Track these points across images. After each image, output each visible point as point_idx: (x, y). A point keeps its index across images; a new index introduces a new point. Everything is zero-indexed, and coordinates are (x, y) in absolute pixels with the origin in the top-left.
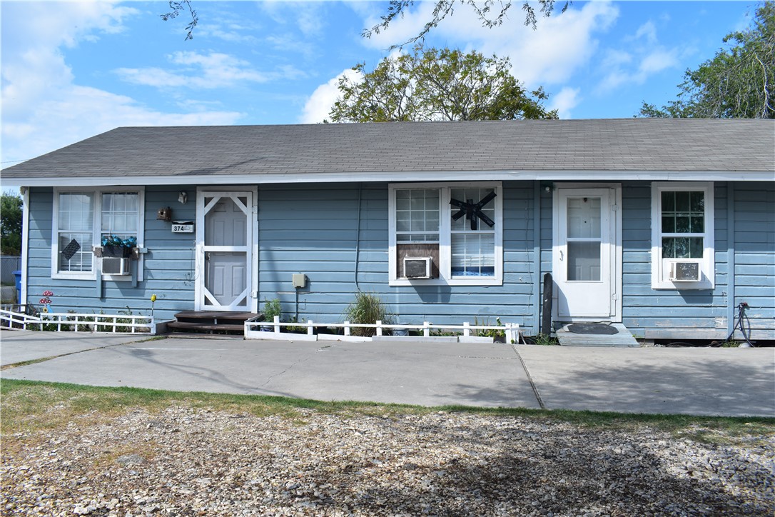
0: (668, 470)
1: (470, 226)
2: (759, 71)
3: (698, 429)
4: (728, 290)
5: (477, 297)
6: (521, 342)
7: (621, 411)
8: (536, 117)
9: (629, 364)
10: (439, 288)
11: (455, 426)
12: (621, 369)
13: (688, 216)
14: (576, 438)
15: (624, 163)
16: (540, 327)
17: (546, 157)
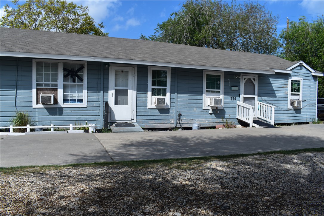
0: (173, 183)
1: (72, 81)
2: (183, 28)
3: (177, 164)
4: (175, 109)
5: (75, 112)
6: (95, 132)
7: (146, 160)
8: (99, 35)
9: (142, 139)
10: (57, 109)
11: (77, 174)
12: (140, 142)
13: (161, 80)
14: (132, 173)
15: (138, 57)
16: (103, 125)
17: (106, 52)
